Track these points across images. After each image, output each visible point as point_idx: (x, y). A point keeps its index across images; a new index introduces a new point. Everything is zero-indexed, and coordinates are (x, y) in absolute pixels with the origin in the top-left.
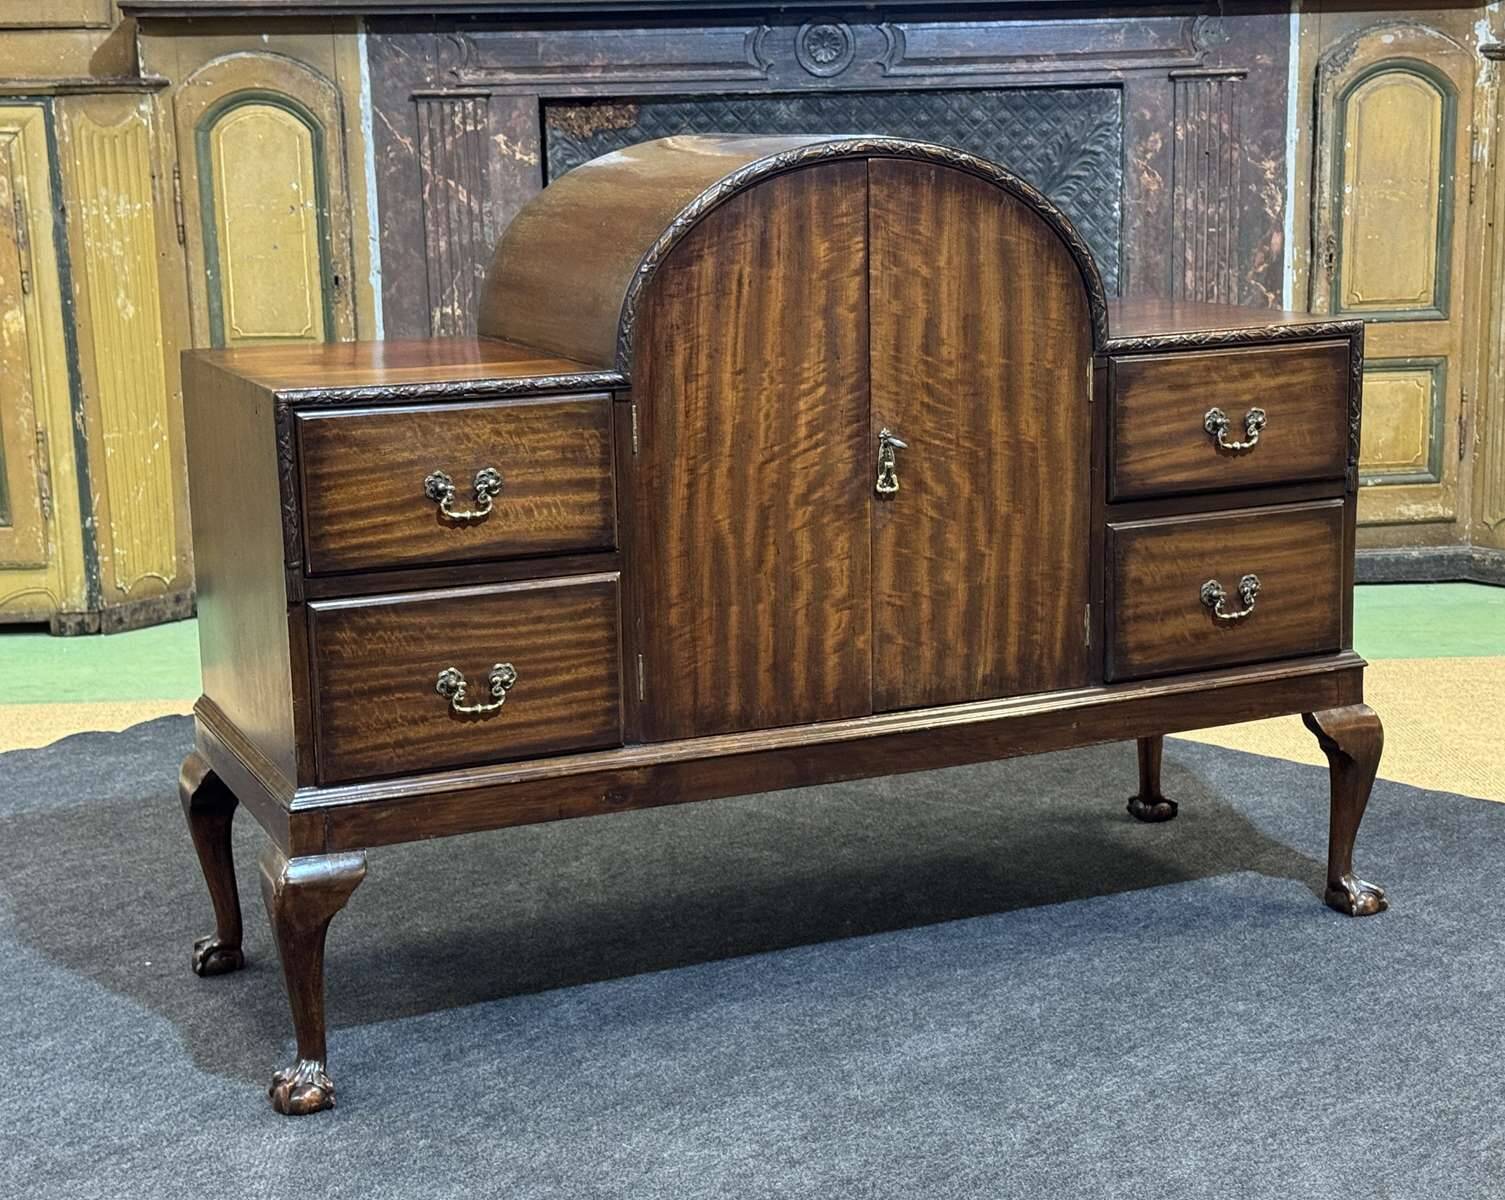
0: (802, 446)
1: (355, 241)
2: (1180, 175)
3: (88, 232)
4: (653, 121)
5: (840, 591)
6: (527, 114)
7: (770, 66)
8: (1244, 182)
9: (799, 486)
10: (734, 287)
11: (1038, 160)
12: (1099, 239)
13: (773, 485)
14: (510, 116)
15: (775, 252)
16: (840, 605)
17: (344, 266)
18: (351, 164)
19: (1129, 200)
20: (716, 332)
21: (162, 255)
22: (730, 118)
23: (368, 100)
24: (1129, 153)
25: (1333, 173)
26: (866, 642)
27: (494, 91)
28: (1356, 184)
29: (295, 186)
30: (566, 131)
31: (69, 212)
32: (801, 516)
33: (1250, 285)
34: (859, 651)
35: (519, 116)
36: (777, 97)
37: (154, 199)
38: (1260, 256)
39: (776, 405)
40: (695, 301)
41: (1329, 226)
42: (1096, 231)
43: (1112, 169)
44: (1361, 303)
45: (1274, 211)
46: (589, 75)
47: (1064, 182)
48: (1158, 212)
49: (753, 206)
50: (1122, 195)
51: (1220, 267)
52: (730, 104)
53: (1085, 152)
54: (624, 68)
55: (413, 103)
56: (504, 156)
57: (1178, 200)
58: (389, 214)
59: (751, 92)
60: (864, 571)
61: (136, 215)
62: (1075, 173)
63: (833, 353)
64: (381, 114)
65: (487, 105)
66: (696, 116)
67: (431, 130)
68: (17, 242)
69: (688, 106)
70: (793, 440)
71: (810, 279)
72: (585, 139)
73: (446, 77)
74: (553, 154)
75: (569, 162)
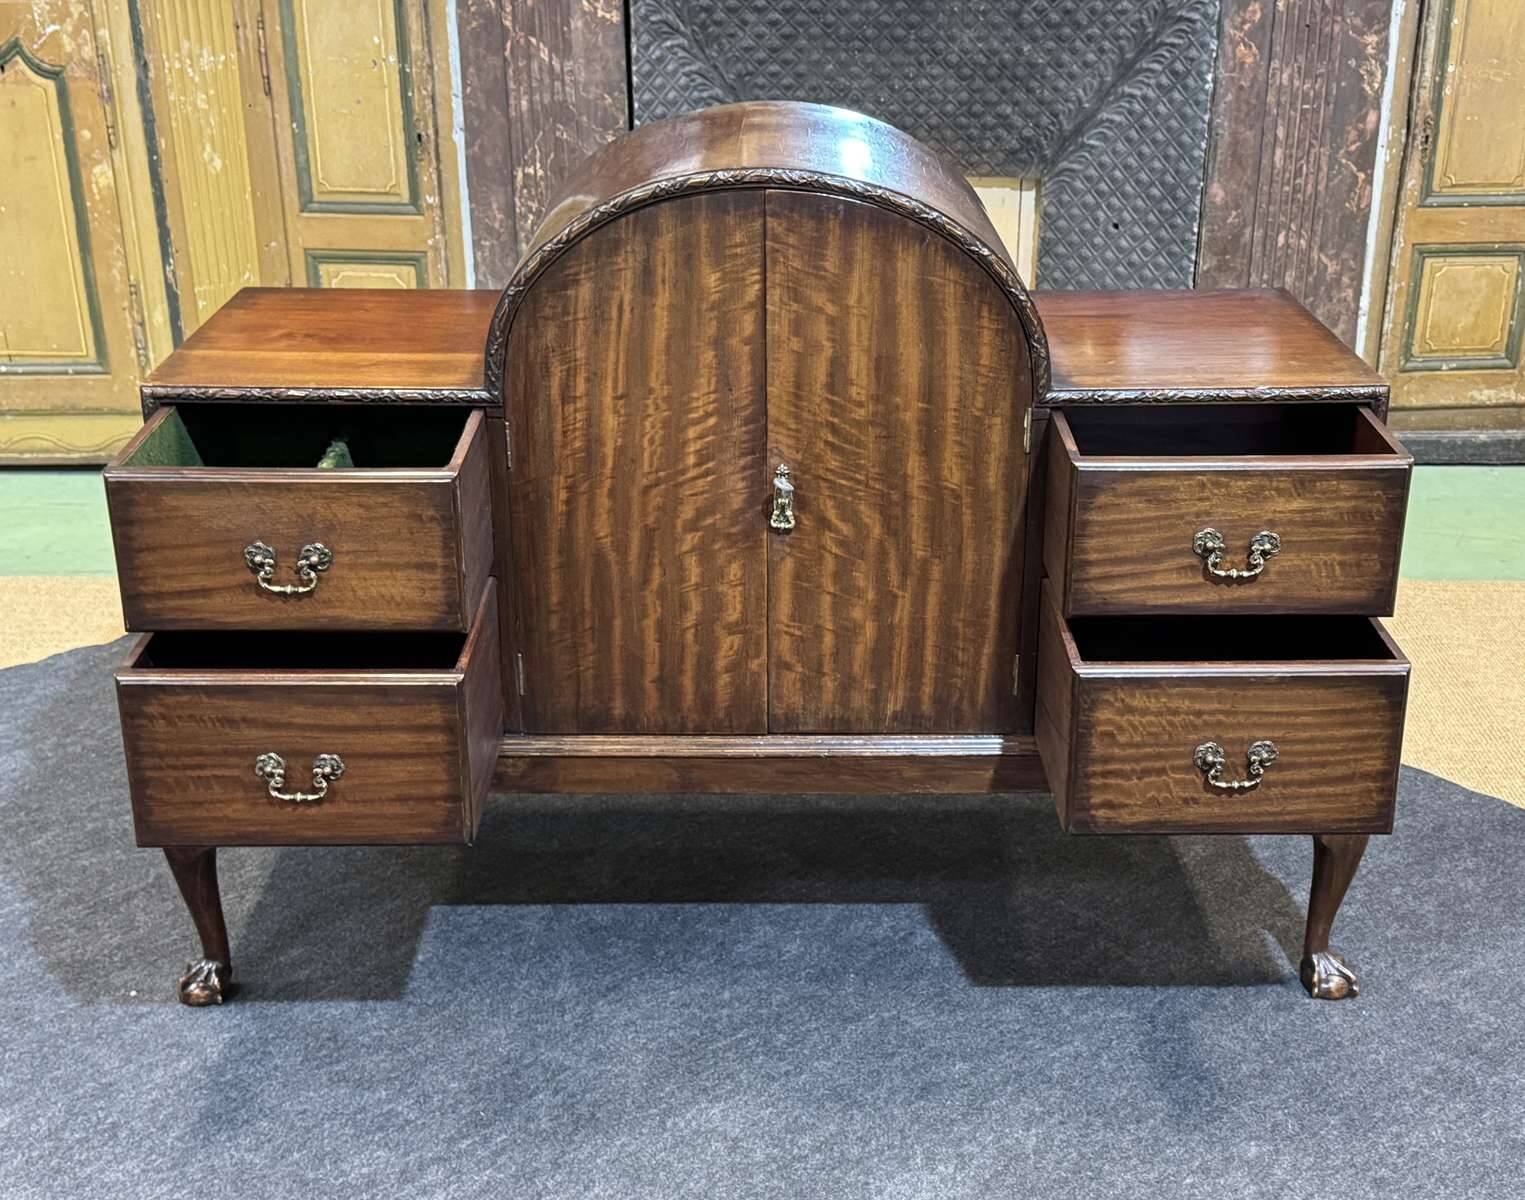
0: (691, 474)
1: (438, 99)
2: (1277, 49)
3: (171, 86)
5: (733, 615)
8: (1344, 56)
9: (687, 512)
10: (614, 313)
11: (1132, 25)
12: (1188, 110)
13: (659, 508)
15: (660, 279)
16: (732, 629)
17: (426, 124)
18: (433, 18)
19: (1223, 74)
20: (596, 355)
21: (249, 106)
24: (1227, 23)
25: (1437, 51)
26: (760, 665)
28: (1460, 63)
29: (376, 40)
31: (151, 66)
32: (690, 540)
33: (1341, 165)
34: (753, 673)
37: (239, 49)
38: (1353, 135)
39: (661, 432)
40: (571, 325)
41: (1428, 106)
42: (1185, 102)
43: (1208, 38)
44: (1453, 186)
45: (1372, 88)
47: (1155, 49)
48: (1252, 86)
49: (634, 232)
50: (1216, 68)
51: (1311, 145)
53: (1181, 19)
56: (585, 12)
57: (1274, 75)
58: (471, 70)
60: (758, 599)
61: (220, 67)
62: (1168, 41)
63: (725, 384)
68: (101, 96)
70: (681, 467)
71: (699, 310)
74: (636, 11)
75: (653, 18)
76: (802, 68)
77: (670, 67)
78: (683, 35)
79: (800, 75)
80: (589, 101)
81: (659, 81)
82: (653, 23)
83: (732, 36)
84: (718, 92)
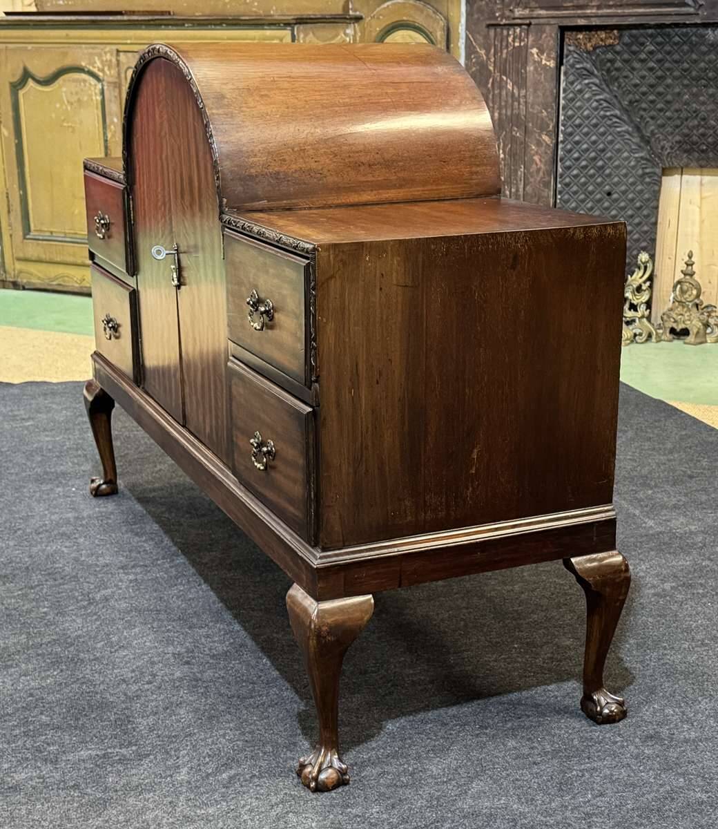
4: (629, 41)
6: (551, 36)
7: (701, 6)
14: (541, 37)
22: (677, 39)
23: (464, 27)
27: (533, 21)
30: (577, 47)
35: (546, 37)
36: (705, 25)
46: (589, 11)
52: (677, 30)
54: (610, 7)
55: (487, 29)
56: (535, 61)
59: (687, 22)
64: (470, 36)
65: (528, 30)
66: (656, 37)
67: (495, 45)
69: (650, 31)
72: (588, 52)
73: (507, 13)
74: (567, 62)
75: (578, 66)
76: (669, 97)
77: (587, 96)
78: (596, 76)
79: (668, 102)
80: (534, 114)
81: (578, 104)
82: (577, 69)
83: (626, 77)
84: (618, 112)
